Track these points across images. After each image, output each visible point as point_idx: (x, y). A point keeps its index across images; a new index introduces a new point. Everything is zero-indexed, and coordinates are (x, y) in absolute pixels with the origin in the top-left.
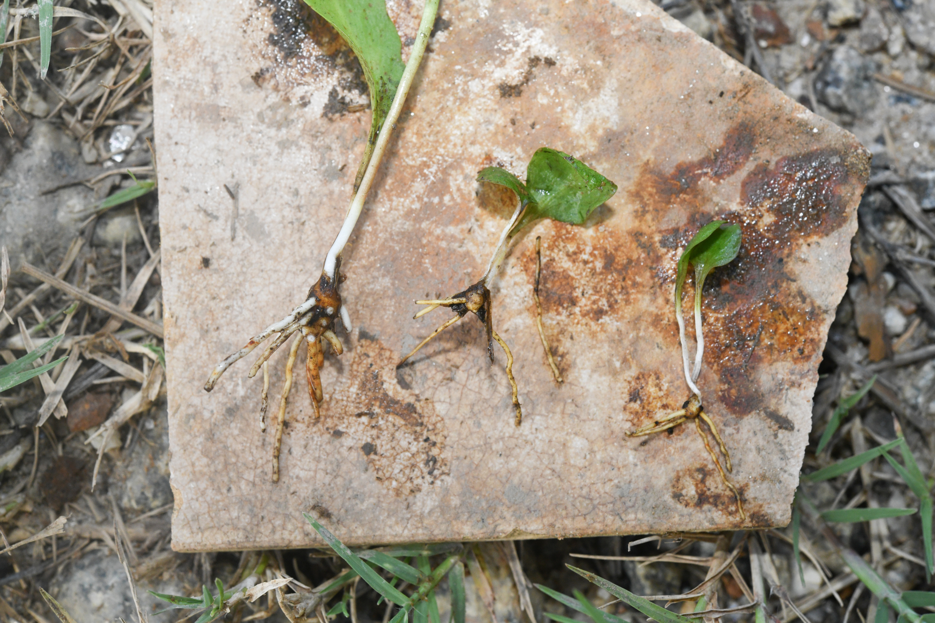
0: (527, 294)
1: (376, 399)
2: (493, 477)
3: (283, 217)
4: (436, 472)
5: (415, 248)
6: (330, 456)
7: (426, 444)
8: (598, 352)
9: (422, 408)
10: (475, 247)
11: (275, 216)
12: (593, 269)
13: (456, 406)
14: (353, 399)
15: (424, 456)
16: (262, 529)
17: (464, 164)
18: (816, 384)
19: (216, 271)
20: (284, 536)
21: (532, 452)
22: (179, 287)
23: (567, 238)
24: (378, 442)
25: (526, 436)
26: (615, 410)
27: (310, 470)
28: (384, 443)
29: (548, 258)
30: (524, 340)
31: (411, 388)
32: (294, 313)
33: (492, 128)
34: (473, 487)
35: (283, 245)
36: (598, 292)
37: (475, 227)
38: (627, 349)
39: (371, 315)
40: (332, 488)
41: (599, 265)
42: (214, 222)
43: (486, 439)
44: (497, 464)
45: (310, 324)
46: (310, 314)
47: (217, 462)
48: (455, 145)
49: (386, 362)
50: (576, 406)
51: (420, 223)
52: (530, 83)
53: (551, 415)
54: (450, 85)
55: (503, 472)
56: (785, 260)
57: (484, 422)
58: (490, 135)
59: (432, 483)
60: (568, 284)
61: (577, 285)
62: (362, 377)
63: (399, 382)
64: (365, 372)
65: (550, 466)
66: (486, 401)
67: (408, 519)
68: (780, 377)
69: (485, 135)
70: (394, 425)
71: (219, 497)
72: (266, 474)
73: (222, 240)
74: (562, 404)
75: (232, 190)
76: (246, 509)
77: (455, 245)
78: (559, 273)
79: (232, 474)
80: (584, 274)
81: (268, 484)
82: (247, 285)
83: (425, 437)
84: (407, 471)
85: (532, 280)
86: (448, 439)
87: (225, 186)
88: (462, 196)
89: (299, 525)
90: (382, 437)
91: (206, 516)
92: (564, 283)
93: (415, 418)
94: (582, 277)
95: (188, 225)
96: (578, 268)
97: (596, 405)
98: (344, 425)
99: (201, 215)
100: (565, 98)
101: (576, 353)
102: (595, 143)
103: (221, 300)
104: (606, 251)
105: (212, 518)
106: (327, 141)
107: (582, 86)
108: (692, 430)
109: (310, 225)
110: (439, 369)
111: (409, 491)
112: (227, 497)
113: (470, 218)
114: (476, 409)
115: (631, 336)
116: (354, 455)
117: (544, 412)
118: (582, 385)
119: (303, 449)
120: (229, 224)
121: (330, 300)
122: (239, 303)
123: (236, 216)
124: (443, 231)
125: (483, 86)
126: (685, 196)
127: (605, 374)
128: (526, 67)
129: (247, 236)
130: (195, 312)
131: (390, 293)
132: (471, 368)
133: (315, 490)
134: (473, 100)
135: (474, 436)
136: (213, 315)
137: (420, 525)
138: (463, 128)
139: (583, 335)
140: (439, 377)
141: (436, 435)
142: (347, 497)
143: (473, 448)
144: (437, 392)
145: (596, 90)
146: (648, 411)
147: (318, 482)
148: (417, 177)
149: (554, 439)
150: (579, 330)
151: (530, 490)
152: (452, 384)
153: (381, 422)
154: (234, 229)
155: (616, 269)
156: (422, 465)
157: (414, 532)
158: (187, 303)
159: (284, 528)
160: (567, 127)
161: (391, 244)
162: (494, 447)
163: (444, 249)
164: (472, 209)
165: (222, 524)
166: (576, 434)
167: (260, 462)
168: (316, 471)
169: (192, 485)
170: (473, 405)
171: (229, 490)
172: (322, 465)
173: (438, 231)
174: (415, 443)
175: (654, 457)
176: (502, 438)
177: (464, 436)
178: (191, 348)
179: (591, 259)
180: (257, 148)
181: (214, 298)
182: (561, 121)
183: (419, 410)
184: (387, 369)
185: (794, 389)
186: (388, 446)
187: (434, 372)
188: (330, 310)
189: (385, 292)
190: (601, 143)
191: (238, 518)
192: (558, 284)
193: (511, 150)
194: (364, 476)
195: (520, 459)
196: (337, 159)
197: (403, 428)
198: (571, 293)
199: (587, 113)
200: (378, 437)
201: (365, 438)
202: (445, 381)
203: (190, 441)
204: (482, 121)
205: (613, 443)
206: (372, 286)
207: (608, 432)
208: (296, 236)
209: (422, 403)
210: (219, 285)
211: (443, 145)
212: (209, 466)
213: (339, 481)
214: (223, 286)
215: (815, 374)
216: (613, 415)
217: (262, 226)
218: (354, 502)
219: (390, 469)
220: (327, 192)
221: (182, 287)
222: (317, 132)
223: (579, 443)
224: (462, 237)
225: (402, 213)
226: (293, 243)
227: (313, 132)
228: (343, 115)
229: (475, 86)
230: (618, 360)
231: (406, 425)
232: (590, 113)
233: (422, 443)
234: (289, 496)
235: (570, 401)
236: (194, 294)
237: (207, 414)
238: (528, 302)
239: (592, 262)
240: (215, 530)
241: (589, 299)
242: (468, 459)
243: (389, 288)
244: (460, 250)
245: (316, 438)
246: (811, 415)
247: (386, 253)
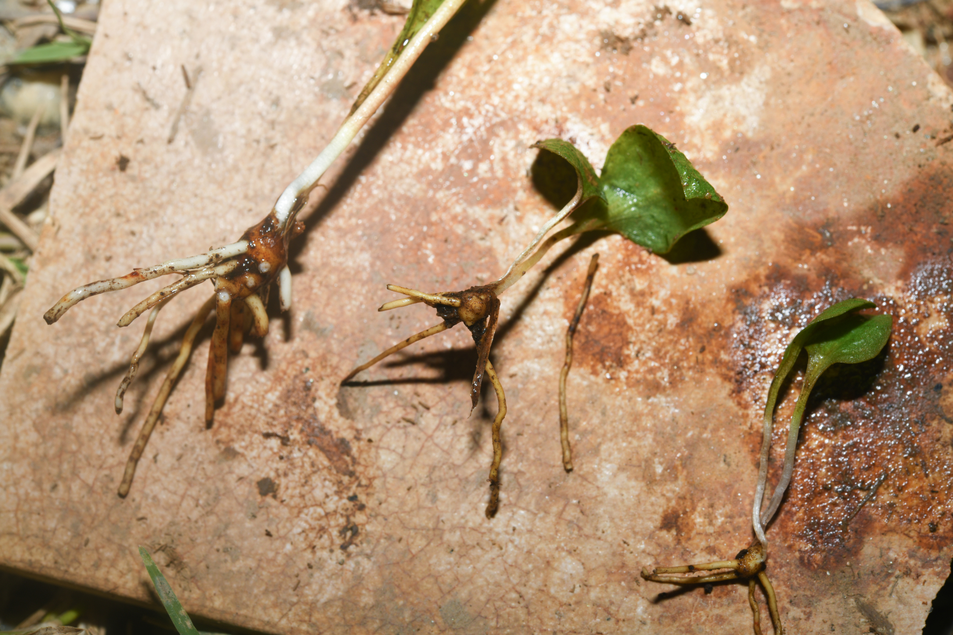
0: (559, 331)
1: (299, 419)
2: (432, 580)
3: (249, 131)
4: (352, 548)
5: (417, 224)
6: (210, 481)
7: (350, 505)
8: (635, 443)
9: (361, 451)
10: (503, 246)
11: (238, 126)
12: (663, 324)
13: (408, 462)
14: (267, 411)
15: (342, 521)
16: (83, 558)
17: (521, 127)
18: (943, 582)
19: (133, 179)
20: (110, 577)
21: (499, 560)
22: (76, 187)
23: (637, 269)
24: (283, 481)
25: (498, 534)
26: (635, 533)
27: (175, 493)
28: (291, 485)
29: (602, 290)
30: (534, 395)
31: (353, 419)
32: (211, 254)
33: (576, 88)
34: (398, 586)
35: (236, 169)
36: (661, 358)
37: (511, 218)
38: (678, 451)
39: (329, 298)
40: (198, 528)
41: (672, 320)
42: (153, 111)
43: (438, 522)
44: (442, 562)
45: (231, 276)
46: (235, 263)
47: (49, 444)
48: (517, 97)
49: (329, 370)
50: (582, 512)
51: (436, 191)
52: (647, 40)
53: (542, 514)
54: (534, 13)
55: (448, 578)
56: (945, 388)
57: (443, 496)
58: (570, 97)
59: (342, 563)
60: (621, 334)
61: (633, 339)
62: (289, 382)
63: (339, 405)
64: (296, 377)
65: (518, 588)
66: (454, 467)
67: (293, 604)
68: (892, 555)
69: (563, 94)
70: (313, 465)
71: (36, 494)
72: (112, 480)
73: (154, 139)
74: (562, 503)
75: (190, 75)
76: (69, 523)
77: (476, 235)
78: (611, 315)
79: (65, 466)
80: (648, 326)
81: (110, 495)
82: (170, 210)
83: (351, 494)
84: (312, 535)
85: (570, 314)
86: (384, 505)
87: (183, 68)
88: (506, 169)
89: (136, 567)
90: (291, 477)
91: (12, 515)
92: (615, 331)
93: (346, 462)
94: (643, 330)
95: (116, 105)
96: (641, 315)
97: (612, 519)
98: (243, 444)
99: (138, 98)
100: (691, 74)
101: (604, 435)
102: (716, 148)
103: (128, 221)
104: (688, 302)
105: (18, 521)
106: (341, 44)
107: (719, 64)
108: (741, 596)
109: (282, 151)
110: (401, 403)
111: (306, 564)
112: (49, 497)
113: (508, 202)
114: (437, 473)
115: (690, 434)
116: (242, 490)
117: (532, 507)
118: (599, 484)
119: (174, 461)
120: (172, 119)
121: (269, 251)
122: (152, 231)
123: (184, 110)
124: (465, 211)
125: (581, 27)
126: (824, 257)
127: (636, 478)
128: (648, 18)
129: (192, 143)
130: (86, 227)
131: (365, 276)
132: (447, 414)
133: (172, 523)
134: (560, 42)
135: (423, 512)
136: (110, 238)
137: (307, 618)
138: (536, 76)
139: (621, 413)
140: (398, 413)
141: (368, 495)
142: (216, 547)
143: (415, 528)
144: (389, 434)
145: (737, 75)
146: (685, 549)
147: (182, 513)
148: (451, 125)
149: (536, 550)
150: (617, 403)
151: (479, 615)
152: (412, 429)
153: (296, 454)
154: (175, 129)
155: (694, 333)
156: (335, 533)
157: (295, 625)
158: (81, 211)
159: (113, 564)
160: (682, 115)
161: (386, 208)
162: (447, 536)
163: (458, 237)
164: (515, 191)
165: (29, 533)
166: (569, 552)
167: (111, 461)
168: (183, 497)
169: (6, 466)
170: (433, 468)
171: (54, 487)
172: (194, 492)
173: (458, 209)
174: (336, 498)
175: (674, 619)
176: (462, 527)
177: (407, 509)
178: (66, 275)
179: (664, 308)
180: (243, 27)
181: (118, 215)
182: (676, 104)
183: (354, 451)
184: (327, 381)
185: (908, 580)
186: (297, 491)
187: (392, 405)
188: (264, 266)
189: (357, 272)
190: (723, 151)
191: (54, 531)
192: (606, 330)
193: (594, 125)
194: (249, 524)
195: (479, 566)
196: (348, 71)
197: (325, 472)
198: (621, 348)
199: (716, 102)
200: (286, 475)
201: (267, 469)
202: (403, 423)
203: (22, 403)
204: (564, 74)
205: (620, 582)
206: (341, 259)
207: (617, 561)
208: (257, 162)
209: (362, 443)
210: (132, 198)
211: (501, 92)
212: (36, 445)
213: (212, 519)
214: (137, 201)
215: (944, 567)
216: (631, 541)
217: (216, 134)
218: (223, 556)
219: (288, 525)
220: (319, 113)
221: (81, 187)
222: (331, 28)
223: (570, 566)
224: (488, 226)
225: (415, 170)
226: (250, 169)
227: (325, 27)
228: (372, 14)
229: (569, 23)
230: (661, 463)
231: (329, 469)
232: (720, 104)
233: (345, 501)
234: (134, 522)
235: (575, 501)
236: (93, 202)
237: (57, 372)
238: (556, 343)
239: (664, 312)
240: (16, 539)
241: (645, 363)
242: (404, 543)
243: (364, 269)
244: (481, 243)
245: (198, 450)
246: (924, 625)
247: (376, 219)
